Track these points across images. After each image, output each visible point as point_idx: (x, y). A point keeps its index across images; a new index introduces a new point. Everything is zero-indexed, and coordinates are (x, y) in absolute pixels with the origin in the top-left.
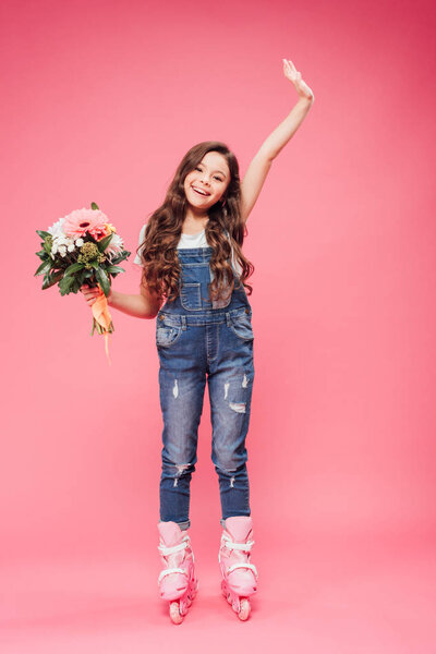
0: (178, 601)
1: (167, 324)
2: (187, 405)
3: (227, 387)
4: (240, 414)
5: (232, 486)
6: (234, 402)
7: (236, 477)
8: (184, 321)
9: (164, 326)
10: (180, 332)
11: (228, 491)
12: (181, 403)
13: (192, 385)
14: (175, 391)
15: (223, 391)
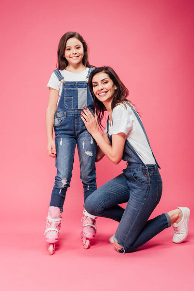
0: (53, 244)
1: (58, 116)
2: (66, 149)
3: (83, 144)
4: (90, 156)
5: (88, 189)
6: (87, 150)
7: (90, 185)
8: (65, 114)
9: (57, 117)
10: (63, 119)
11: (87, 191)
12: (63, 148)
13: (68, 140)
14: (61, 143)
15: (82, 145)
